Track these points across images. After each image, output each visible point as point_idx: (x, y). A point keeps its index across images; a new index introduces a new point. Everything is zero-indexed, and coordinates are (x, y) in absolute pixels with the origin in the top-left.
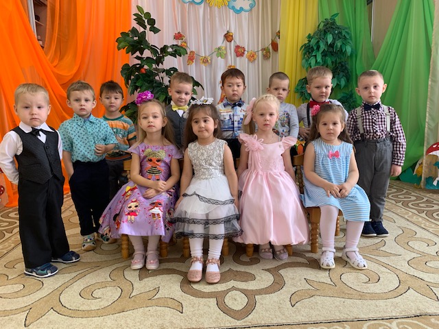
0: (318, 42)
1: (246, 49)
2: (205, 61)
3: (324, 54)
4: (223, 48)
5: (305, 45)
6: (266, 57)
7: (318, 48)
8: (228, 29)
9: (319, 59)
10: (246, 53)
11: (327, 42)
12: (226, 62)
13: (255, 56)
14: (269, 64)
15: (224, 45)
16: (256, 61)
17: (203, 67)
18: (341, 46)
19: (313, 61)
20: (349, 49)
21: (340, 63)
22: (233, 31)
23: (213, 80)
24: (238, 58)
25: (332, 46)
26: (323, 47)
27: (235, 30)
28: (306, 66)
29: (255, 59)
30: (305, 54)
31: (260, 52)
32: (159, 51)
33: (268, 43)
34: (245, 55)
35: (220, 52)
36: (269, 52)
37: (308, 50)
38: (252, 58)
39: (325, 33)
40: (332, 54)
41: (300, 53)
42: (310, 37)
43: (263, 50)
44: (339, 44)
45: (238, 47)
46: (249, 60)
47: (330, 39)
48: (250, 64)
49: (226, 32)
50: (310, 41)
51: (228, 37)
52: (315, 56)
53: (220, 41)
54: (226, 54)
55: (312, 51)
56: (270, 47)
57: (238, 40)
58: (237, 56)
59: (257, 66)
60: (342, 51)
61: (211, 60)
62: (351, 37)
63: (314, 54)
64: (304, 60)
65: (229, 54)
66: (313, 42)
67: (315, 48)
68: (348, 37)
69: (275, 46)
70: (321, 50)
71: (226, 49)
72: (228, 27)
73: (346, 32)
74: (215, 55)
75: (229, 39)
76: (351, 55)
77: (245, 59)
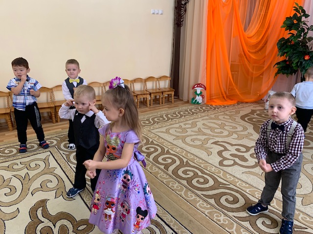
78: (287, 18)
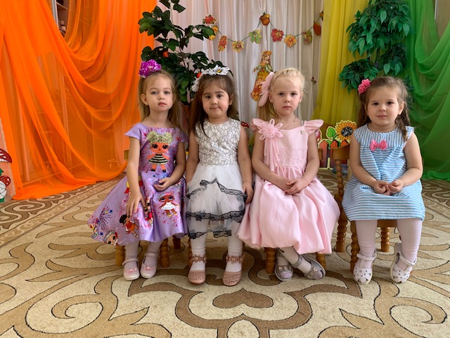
0: (369, 21)
1: (285, 33)
2: (238, 46)
3: (376, 35)
4: (259, 32)
5: (353, 25)
6: (307, 41)
7: (369, 27)
8: (264, 11)
9: (369, 40)
10: (284, 37)
11: (380, 21)
12: (262, 48)
13: (295, 41)
14: (310, 49)
15: (259, 29)
16: (296, 46)
17: (236, 53)
18: (397, 25)
19: (361, 43)
20: (406, 28)
21: (395, 45)
22: (269, 12)
23: (246, 68)
24: (275, 43)
25: (385, 25)
26: (374, 26)
27: (273, 12)
28: (354, 49)
29: (294, 44)
30: (352, 35)
31: (300, 36)
32: (184, 33)
33: (310, 26)
34: (283, 40)
35: (254, 36)
36: (311, 36)
37: (356, 31)
38: (291, 42)
39: (378, 9)
40: (386, 34)
41: (346, 35)
42: (359, 15)
43: (304, 33)
44: (394, 22)
45: (275, 31)
46: (288, 45)
47: (383, 16)
48: (289, 50)
49: (262, 15)
50: (358, 20)
51: (264, 20)
52: (365, 37)
53: (256, 25)
54: (261, 39)
55: (361, 32)
56: (312, 30)
57: (275, 24)
58: (274, 41)
59: (296, 52)
60: (398, 30)
61: (245, 45)
62: (409, 14)
63: (363, 35)
64: (351, 43)
65: (265, 39)
66: (363, 20)
67: (365, 28)
68: (405, 13)
69: (318, 29)
70: (372, 30)
71: (261, 33)
72: (265, 8)
73: (403, 7)
74: (249, 40)
75: (265, 22)
76: (409, 34)
77: (283, 44)
78: (144, 14)
